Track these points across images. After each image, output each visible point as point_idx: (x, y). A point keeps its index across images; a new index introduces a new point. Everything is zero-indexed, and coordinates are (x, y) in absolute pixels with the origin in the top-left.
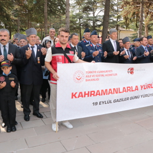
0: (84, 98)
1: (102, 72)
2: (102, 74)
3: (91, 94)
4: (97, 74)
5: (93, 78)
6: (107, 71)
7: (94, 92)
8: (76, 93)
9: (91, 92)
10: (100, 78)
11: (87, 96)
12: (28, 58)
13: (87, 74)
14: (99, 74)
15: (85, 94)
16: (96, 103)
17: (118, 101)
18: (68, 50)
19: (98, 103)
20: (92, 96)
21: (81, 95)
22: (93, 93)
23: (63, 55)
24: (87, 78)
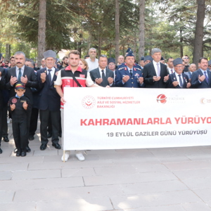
0: (95, 126)
1: (118, 98)
2: (118, 100)
3: (104, 122)
4: (112, 100)
5: (107, 104)
6: (125, 98)
7: (108, 120)
8: (86, 120)
9: (104, 120)
10: (116, 105)
11: (98, 124)
12: (43, 82)
13: (99, 100)
14: (114, 100)
15: (97, 122)
16: (112, 134)
17: (141, 134)
18: (78, 73)
19: (115, 135)
20: (106, 124)
21: (91, 122)
22: (106, 121)
23: (72, 78)
24: (99, 105)
